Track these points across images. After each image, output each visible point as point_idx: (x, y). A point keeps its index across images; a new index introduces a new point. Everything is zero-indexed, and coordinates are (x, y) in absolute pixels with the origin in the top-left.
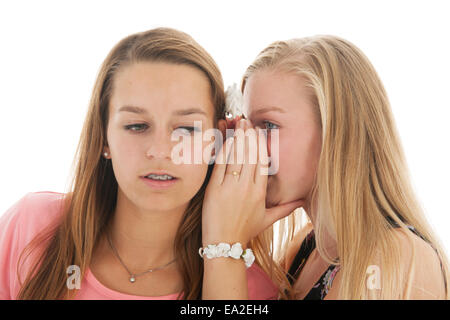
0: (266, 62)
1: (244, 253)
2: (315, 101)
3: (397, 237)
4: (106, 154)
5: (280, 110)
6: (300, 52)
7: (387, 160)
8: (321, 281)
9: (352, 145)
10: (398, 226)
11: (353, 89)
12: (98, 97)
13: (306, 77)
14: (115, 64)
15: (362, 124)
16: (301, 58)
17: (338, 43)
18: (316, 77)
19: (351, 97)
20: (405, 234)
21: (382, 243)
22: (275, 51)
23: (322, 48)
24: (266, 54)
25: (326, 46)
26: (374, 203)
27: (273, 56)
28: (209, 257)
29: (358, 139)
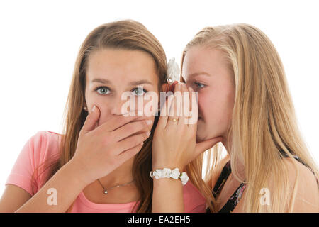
0: (199, 41)
1: (181, 175)
2: (231, 67)
3: (286, 164)
4: (85, 108)
5: (208, 74)
6: (221, 35)
7: (280, 110)
8: (235, 195)
9: (256, 99)
10: (287, 157)
11: (258, 60)
12: (78, 70)
13: (225, 52)
14: (89, 49)
15: (263, 85)
16: (222, 39)
17: (249, 29)
18: (233, 52)
19: (256, 66)
20: (292, 162)
21: (275, 169)
22: (204, 33)
23: (237, 32)
24: (199, 36)
25: (240, 31)
26: (271, 139)
27: (203, 37)
28: (157, 178)
29: (260, 96)
